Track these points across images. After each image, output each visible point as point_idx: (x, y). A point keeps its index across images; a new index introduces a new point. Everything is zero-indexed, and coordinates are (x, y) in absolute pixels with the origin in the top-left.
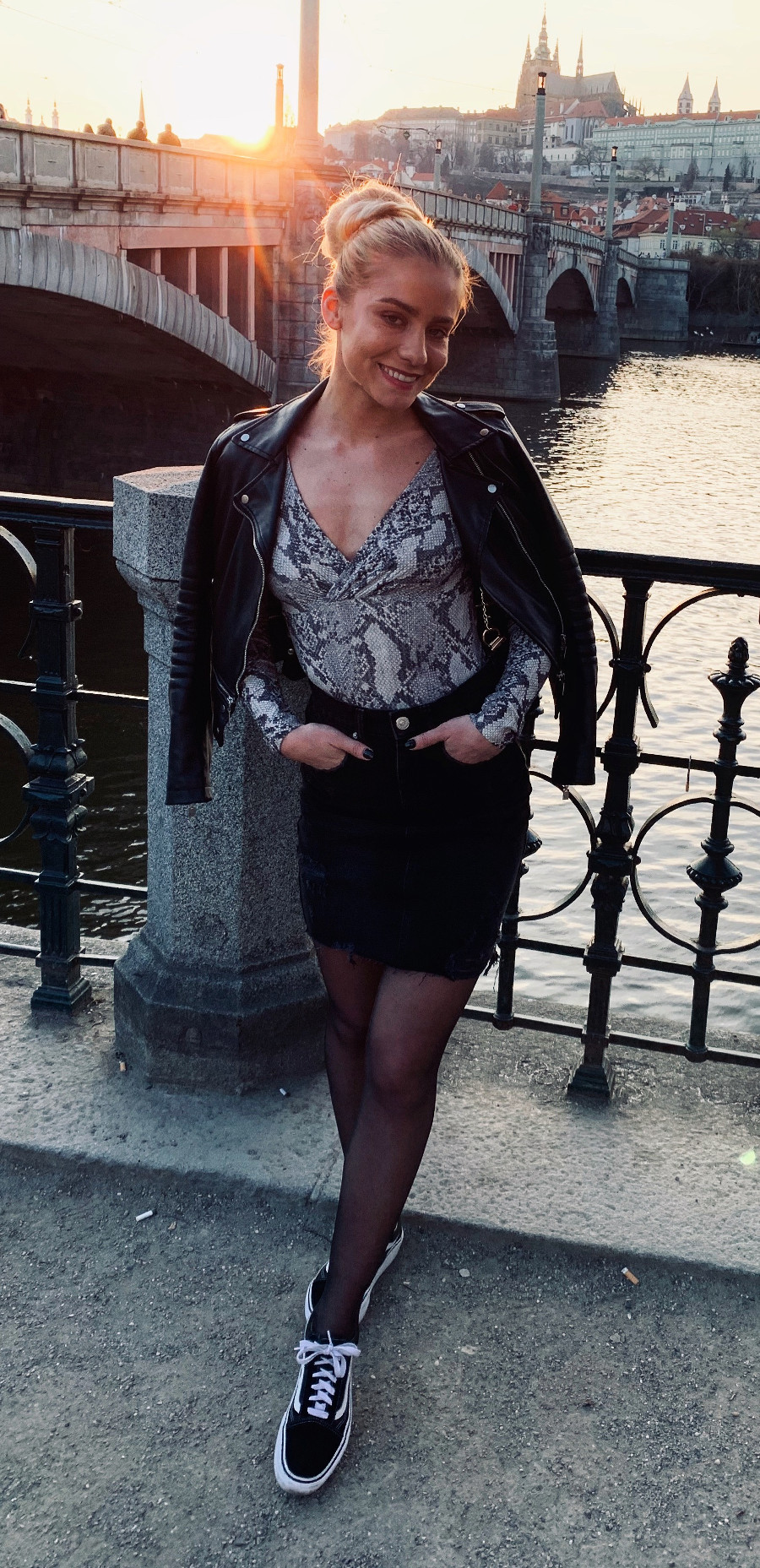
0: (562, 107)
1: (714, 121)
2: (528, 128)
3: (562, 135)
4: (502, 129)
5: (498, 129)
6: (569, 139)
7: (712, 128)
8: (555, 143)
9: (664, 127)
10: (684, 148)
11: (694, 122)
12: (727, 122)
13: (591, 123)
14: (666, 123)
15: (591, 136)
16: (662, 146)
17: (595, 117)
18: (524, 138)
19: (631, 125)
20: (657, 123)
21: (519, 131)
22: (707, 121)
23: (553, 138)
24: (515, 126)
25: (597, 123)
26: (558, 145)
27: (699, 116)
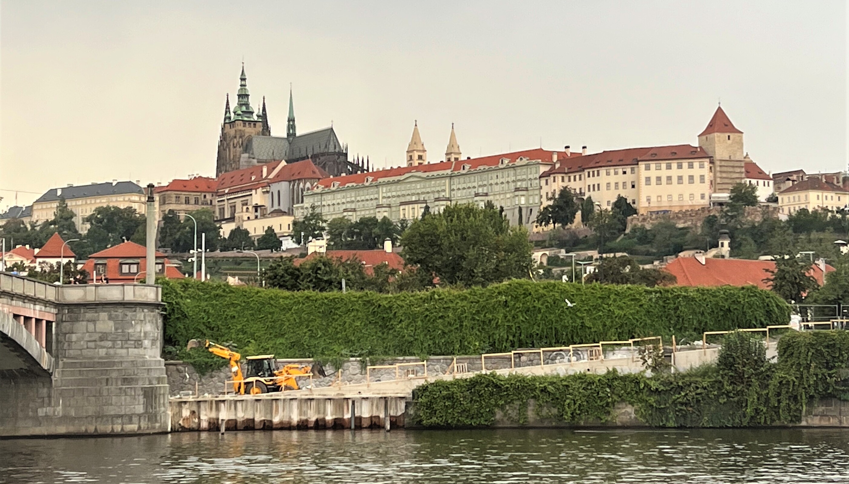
0: (265, 170)
1: (449, 172)
2: (225, 198)
3: (268, 204)
4: (192, 201)
5: (187, 202)
6: (276, 207)
7: (447, 181)
8: (258, 214)
9: (388, 183)
10: (416, 206)
11: (425, 175)
12: (464, 172)
13: (301, 185)
14: (391, 179)
15: (302, 202)
16: (389, 206)
17: (306, 179)
18: (222, 210)
19: (350, 185)
20: (380, 180)
21: (215, 202)
22: (441, 172)
23: (256, 208)
24: (209, 197)
25: (308, 185)
26: (264, 216)
27: (431, 167)
